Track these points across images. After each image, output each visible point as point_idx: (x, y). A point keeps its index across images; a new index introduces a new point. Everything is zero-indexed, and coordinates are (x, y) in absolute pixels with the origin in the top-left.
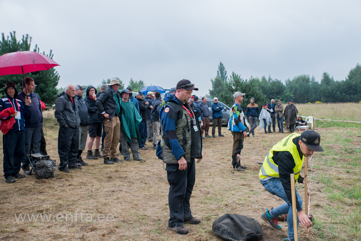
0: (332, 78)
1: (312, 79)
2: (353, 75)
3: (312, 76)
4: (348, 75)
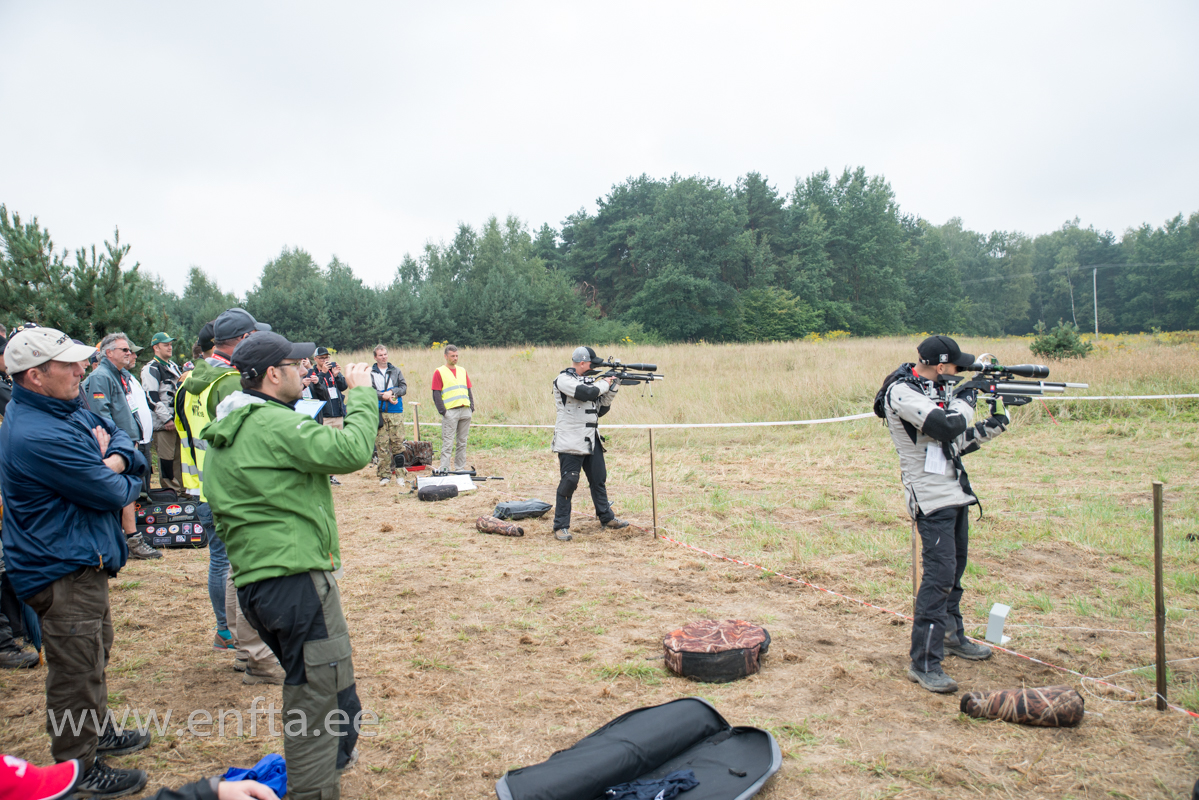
1: (158, 285)
2: (274, 278)
3: (157, 277)
4: (260, 275)
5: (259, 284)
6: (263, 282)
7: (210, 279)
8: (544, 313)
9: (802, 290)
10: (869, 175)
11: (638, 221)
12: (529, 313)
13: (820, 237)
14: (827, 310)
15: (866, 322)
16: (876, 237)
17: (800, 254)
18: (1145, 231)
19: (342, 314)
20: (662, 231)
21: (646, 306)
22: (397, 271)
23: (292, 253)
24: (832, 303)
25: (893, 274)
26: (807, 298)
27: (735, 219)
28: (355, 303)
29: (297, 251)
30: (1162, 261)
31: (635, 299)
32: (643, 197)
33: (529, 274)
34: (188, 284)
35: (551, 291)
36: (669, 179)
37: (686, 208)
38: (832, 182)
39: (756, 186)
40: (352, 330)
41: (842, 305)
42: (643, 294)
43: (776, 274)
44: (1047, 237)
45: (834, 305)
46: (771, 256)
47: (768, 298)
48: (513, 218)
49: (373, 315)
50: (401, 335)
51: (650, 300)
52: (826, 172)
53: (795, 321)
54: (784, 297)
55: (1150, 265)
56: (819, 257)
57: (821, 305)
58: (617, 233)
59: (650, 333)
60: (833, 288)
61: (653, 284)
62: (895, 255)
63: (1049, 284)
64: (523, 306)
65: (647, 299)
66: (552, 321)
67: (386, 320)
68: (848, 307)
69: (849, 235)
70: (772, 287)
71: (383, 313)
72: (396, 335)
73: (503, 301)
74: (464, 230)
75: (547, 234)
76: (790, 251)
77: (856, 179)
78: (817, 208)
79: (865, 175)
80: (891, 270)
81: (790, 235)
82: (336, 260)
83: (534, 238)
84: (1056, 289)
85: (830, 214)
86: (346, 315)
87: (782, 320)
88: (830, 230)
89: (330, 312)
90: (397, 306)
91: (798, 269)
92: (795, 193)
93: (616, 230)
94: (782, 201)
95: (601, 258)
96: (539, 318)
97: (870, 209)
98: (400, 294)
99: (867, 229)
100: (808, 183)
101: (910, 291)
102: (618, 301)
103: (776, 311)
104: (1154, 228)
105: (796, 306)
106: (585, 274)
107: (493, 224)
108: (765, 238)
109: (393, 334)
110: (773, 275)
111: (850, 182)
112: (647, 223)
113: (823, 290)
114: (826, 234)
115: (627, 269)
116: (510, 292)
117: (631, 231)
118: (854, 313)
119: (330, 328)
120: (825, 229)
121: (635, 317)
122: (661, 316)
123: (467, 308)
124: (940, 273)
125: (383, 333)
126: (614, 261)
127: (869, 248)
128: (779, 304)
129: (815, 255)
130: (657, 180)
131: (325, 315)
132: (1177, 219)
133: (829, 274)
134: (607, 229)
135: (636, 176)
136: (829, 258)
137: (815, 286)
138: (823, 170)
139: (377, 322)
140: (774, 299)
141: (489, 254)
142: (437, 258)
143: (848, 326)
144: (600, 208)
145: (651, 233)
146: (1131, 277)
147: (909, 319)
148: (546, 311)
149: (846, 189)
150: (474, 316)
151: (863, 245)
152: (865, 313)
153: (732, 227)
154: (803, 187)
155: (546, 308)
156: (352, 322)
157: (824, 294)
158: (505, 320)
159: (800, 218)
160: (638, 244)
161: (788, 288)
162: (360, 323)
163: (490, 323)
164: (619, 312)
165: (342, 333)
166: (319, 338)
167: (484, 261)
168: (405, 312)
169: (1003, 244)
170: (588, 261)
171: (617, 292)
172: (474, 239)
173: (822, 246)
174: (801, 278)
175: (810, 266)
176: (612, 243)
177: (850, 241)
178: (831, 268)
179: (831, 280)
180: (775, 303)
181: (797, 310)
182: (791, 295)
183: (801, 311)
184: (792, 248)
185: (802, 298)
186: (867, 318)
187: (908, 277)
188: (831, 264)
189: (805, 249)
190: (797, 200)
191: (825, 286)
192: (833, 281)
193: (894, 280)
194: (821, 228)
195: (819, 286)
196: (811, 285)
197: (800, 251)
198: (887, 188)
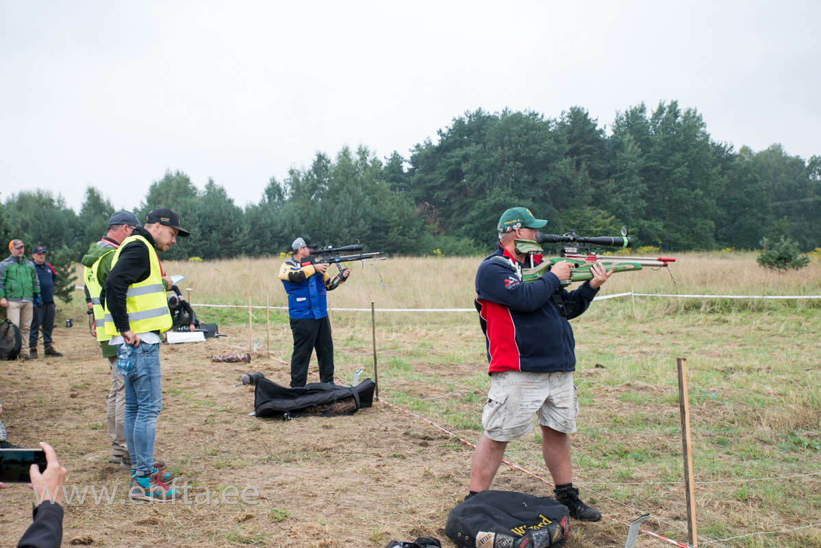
0: (109, 203)
1: (59, 202)
2: (158, 197)
3: (58, 195)
4: (146, 194)
5: (145, 202)
6: (149, 201)
7: (104, 198)
8: (387, 230)
9: (617, 210)
10: (682, 108)
11: (472, 149)
12: (374, 229)
13: (634, 164)
14: (643, 226)
15: (678, 239)
16: (686, 164)
17: (616, 179)
19: (211, 229)
20: (491, 158)
21: (477, 224)
22: (264, 192)
23: (174, 175)
24: (645, 221)
25: (703, 195)
26: (622, 217)
27: (555, 148)
28: (223, 219)
29: (178, 174)
31: (468, 217)
32: (479, 128)
33: (376, 196)
34: (85, 200)
35: (394, 210)
36: (501, 113)
37: (512, 139)
38: (648, 115)
39: (579, 118)
40: (220, 242)
41: (654, 224)
42: (474, 213)
43: (593, 196)
45: (646, 223)
46: (589, 180)
47: (585, 217)
48: (363, 147)
49: (238, 229)
50: (263, 247)
51: (481, 219)
52: (643, 105)
54: (600, 216)
56: (634, 181)
57: (635, 224)
58: (453, 160)
59: (480, 247)
61: (483, 204)
62: (707, 179)
64: (368, 223)
65: (477, 218)
66: (393, 236)
67: (249, 234)
68: (659, 225)
69: (663, 161)
70: (589, 208)
71: (246, 228)
72: (257, 247)
73: (351, 219)
74: (321, 157)
75: (396, 160)
76: (608, 176)
77: (670, 112)
78: (632, 138)
79: (678, 108)
80: (701, 193)
81: (608, 162)
82: (211, 182)
83: (385, 164)
85: (645, 142)
86: (215, 229)
88: (644, 158)
89: (201, 226)
90: (260, 223)
91: (614, 192)
92: (615, 124)
93: (453, 157)
94: (601, 131)
95: (440, 182)
96: (382, 233)
97: (682, 138)
98: (263, 212)
99: (678, 156)
100: (627, 115)
101: (721, 212)
102: (453, 219)
103: (593, 228)
106: (426, 196)
107: (345, 153)
108: (583, 165)
109: (255, 246)
110: (590, 197)
111: (665, 114)
112: (479, 151)
113: (635, 209)
114: (641, 160)
115: (462, 191)
116: (358, 211)
117: (465, 158)
118: (665, 231)
119: (201, 240)
120: (641, 156)
121: (467, 233)
122: (489, 232)
123: (321, 224)
124: (749, 194)
125: (246, 245)
126: (451, 184)
127: (681, 173)
128: (595, 222)
129: (630, 179)
130: (491, 114)
131: (197, 230)
133: (643, 196)
134: (445, 156)
135: (473, 111)
136: (643, 182)
137: (629, 207)
138: (640, 103)
139: (240, 236)
140: (590, 218)
141: (341, 178)
142: (298, 180)
143: (660, 242)
144: (440, 138)
145: (483, 160)
147: (720, 237)
148: (389, 227)
149: (661, 121)
150: (326, 231)
151: (675, 170)
152: (677, 231)
153: (552, 155)
154: (623, 119)
155: (388, 225)
156: (220, 235)
157: (638, 214)
158: (352, 235)
159: (617, 144)
160: (471, 169)
161: (605, 208)
162: (227, 236)
163: (340, 237)
164: (454, 229)
165: (211, 245)
166: (191, 249)
167: (336, 184)
168: (266, 227)
170: (428, 185)
171: (453, 211)
172: (329, 165)
174: (617, 200)
175: (626, 189)
176: (449, 168)
177: (663, 167)
178: (645, 191)
179: (644, 201)
180: (591, 221)
181: (611, 227)
182: (606, 215)
183: (615, 229)
184: (610, 173)
185: (617, 218)
186: (678, 235)
187: (718, 199)
188: (644, 187)
189: (621, 174)
190: (617, 130)
191: (638, 207)
192: (646, 202)
193: (704, 202)
194: (636, 155)
195: (633, 206)
196: (626, 205)
197: (617, 175)
198: (699, 119)
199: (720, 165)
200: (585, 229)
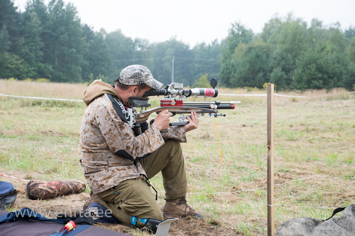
9: (25, 56)
13: (36, 30)
14: (40, 67)
15: (61, 76)
16: (67, 33)
17: (25, 37)
18: (203, 44)
25: (76, 52)
26: (28, 60)
30: (209, 59)
41: (47, 66)
43: (10, 46)
44: (163, 43)
45: (42, 65)
46: (8, 36)
47: (5, 58)
53: (20, 72)
54: (14, 59)
55: (204, 60)
56: (36, 40)
57: (36, 65)
60: (42, 57)
62: (78, 43)
63: (162, 65)
68: (50, 67)
70: (8, 53)
76: (21, 35)
77: (59, 2)
78: (35, 14)
80: (75, 50)
81: (21, 27)
84: (164, 68)
85: (43, 18)
87: (12, 71)
88: (43, 27)
91: (24, 45)
92: (26, 5)
94: (17, 8)
97: (65, 18)
99: (63, 28)
101: (86, 63)
103: (9, 65)
104: (207, 44)
105: (21, 63)
110: (8, 47)
111: (55, 3)
113: (36, 56)
114: (41, 28)
118: (53, 70)
120: (40, 26)
124: (101, 54)
127: (64, 38)
128: (11, 62)
129: (34, 38)
132: (216, 40)
133: (41, 49)
136: (41, 41)
137: (32, 55)
143: (51, 77)
146: (196, 65)
147: (85, 76)
149: (53, 7)
151: (61, 36)
152: (61, 71)
154: (31, 2)
157: (38, 59)
159: (27, 17)
169: (140, 44)
173: (38, 34)
174: (26, 49)
175: (31, 44)
177: (53, 34)
178: (43, 47)
179: (42, 52)
180: (9, 61)
181: (21, 66)
182: (18, 58)
183: (23, 67)
184: (22, 33)
185: (25, 60)
186: (61, 74)
187: (85, 55)
188: (42, 44)
189: (28, 35)
190: (27, 9)
191: (38, 55)
192: (43, 53)
193: (76, 56)
194: (37, 25)
195: (35, 54)
196: (30, 54)
197: (26, 35)
198: (75, 9)
199: (86, 36)
200: (4, 65)
